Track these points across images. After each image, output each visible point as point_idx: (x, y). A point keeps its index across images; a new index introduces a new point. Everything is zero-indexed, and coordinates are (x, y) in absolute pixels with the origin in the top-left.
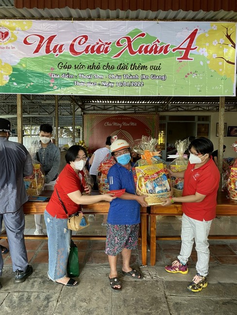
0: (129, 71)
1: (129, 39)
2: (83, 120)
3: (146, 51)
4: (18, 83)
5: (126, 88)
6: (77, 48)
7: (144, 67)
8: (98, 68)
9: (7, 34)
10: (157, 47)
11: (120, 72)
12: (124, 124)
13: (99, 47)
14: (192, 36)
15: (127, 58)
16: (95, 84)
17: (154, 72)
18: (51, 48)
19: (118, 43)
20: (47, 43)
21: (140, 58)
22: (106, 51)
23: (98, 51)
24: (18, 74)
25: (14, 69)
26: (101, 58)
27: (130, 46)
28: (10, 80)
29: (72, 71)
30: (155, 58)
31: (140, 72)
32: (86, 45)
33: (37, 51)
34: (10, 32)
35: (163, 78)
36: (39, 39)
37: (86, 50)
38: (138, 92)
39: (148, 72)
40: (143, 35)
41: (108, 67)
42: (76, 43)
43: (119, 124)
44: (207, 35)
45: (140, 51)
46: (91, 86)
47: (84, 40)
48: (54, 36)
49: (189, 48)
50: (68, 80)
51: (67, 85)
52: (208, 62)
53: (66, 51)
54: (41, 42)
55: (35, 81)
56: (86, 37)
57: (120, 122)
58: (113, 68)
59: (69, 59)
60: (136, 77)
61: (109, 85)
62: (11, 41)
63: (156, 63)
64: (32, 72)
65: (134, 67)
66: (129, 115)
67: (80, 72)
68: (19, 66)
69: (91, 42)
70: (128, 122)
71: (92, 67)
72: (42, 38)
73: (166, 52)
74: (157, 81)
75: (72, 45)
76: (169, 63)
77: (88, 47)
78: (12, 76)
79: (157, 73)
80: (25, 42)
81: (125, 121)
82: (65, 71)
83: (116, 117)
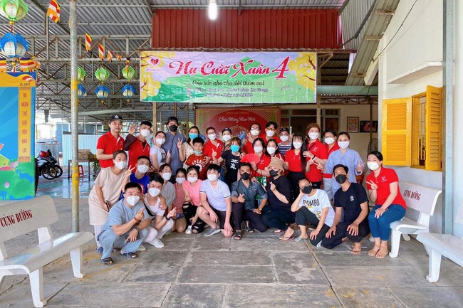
0: (242, 86)
1: (242, 64)
2: (195, 114)
3: (254, 72)
4: (165, 94)
5: (240, 97)
6: (207, 70)
7: (252, 83)
8: (221, 84)
9: (157, 61)
10: (261, 70)
11: (236, 87)
12: (242, 119)
13: (222, 70)
14: (286, 62)
15: (241, 77)
16: (218, 95)
17: (259, 86)
18: (188, 70)
19: (234, 67)
20: (185, 68)
21: (249, 77)
22: (226, 72)
23: (221, 72)
24: (164, 89)
25: (162, 85)
26: (222, 78)
27: (242, 69)
28: (159, 93)
29: (203, 87)
30: (260, 77)
31: (250, 87)
32: (212, 68)
33: (178, 73)
34: (159, 59)
35: (266, 91)
36: (180, 64)
37: (213, 72)
38: (249, 100)
39: (255, 87)
40: (251, 61)
41: (228, 83)
42: (206, 67)
43: (235, 120)
44: (296, 61)
45: (249, 72)
46: (216, 97)
47: (211, 65)
48: (190, 62)
49: (283, 70)
50: (200, 92)
51: (198, 96)
52: (297, 79)
53: (199, 72)
54: (181, 66)
55: (176, 92)
56: (212, 63)
57: (237, 117)
58: (231, 84)
59: (200, 78)
60: (247, 90)
61: (228, 95)
62: (160, 66)
63: (261, 80)
64: (175, 87)
65: (246, 83)
66: (247, 109)
67: (208, 87)
68: (165, 83)
69: (216, 66)
70: (245, 116)
71: (217, 83)
72: (182, 63)
73: (267, 72)
74: (262, 93)
75: (203, 68)
76: (270, 80)
77: (214, 69)
78: (160, 89)
79: (262, 87)
80: (170, 66)
81: (242, 116)
82: (198, 86)
83: (232, 111)
